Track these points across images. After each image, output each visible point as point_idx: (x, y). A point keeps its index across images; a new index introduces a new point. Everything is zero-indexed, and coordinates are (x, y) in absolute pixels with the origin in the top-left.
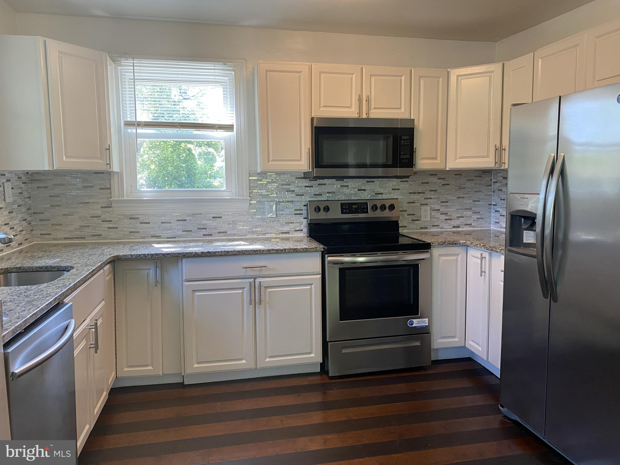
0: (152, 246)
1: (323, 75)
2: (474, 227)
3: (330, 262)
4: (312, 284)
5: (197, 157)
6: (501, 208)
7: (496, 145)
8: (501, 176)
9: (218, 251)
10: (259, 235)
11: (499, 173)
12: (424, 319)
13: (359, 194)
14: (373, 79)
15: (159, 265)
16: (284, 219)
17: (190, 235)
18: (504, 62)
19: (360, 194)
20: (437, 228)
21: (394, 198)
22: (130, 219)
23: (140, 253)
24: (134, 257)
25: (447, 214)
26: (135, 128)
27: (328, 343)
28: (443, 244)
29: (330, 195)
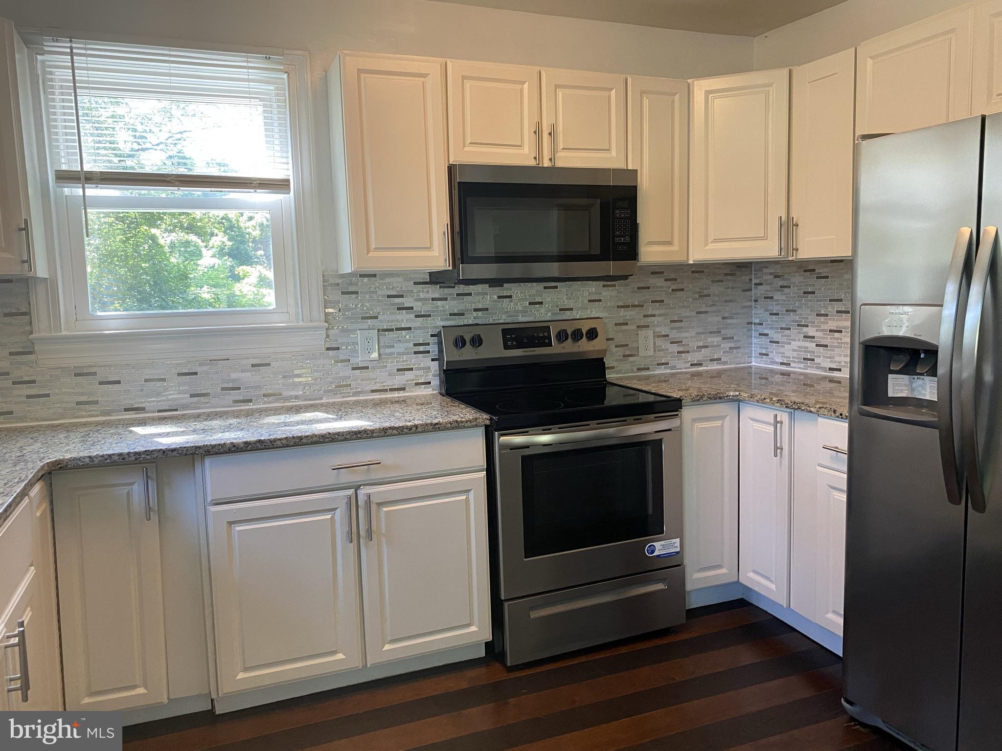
0: (131, 432)
1: (468, 84)
2: (725, 363)
3: (503, 447)
4: (469, 491)
5: (167, 250)
6: (771, 328)
7: (781, 217)
8: (771, 274)
9: (278, 437)
10: (347, 397)
11: (767, 267)
12: (674, 541)
13: (531, 311)
14: (560, 94)
15: (153, 474)
16: (394, 362)
17: (207, 403)
18: (790, 68)
19: (533, 310)
20: (665, 368)
21: (592, 316)
22: (76, 375)
23: (110, 452)
24: (96, 461)
25: (681, 342)
26: (81, 185)
27: (502, 602)
28: (699, 400)
29: (480, 313)
